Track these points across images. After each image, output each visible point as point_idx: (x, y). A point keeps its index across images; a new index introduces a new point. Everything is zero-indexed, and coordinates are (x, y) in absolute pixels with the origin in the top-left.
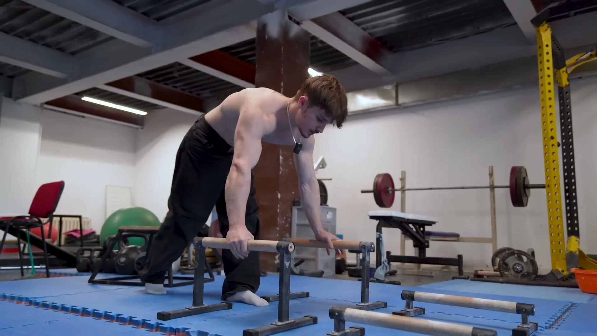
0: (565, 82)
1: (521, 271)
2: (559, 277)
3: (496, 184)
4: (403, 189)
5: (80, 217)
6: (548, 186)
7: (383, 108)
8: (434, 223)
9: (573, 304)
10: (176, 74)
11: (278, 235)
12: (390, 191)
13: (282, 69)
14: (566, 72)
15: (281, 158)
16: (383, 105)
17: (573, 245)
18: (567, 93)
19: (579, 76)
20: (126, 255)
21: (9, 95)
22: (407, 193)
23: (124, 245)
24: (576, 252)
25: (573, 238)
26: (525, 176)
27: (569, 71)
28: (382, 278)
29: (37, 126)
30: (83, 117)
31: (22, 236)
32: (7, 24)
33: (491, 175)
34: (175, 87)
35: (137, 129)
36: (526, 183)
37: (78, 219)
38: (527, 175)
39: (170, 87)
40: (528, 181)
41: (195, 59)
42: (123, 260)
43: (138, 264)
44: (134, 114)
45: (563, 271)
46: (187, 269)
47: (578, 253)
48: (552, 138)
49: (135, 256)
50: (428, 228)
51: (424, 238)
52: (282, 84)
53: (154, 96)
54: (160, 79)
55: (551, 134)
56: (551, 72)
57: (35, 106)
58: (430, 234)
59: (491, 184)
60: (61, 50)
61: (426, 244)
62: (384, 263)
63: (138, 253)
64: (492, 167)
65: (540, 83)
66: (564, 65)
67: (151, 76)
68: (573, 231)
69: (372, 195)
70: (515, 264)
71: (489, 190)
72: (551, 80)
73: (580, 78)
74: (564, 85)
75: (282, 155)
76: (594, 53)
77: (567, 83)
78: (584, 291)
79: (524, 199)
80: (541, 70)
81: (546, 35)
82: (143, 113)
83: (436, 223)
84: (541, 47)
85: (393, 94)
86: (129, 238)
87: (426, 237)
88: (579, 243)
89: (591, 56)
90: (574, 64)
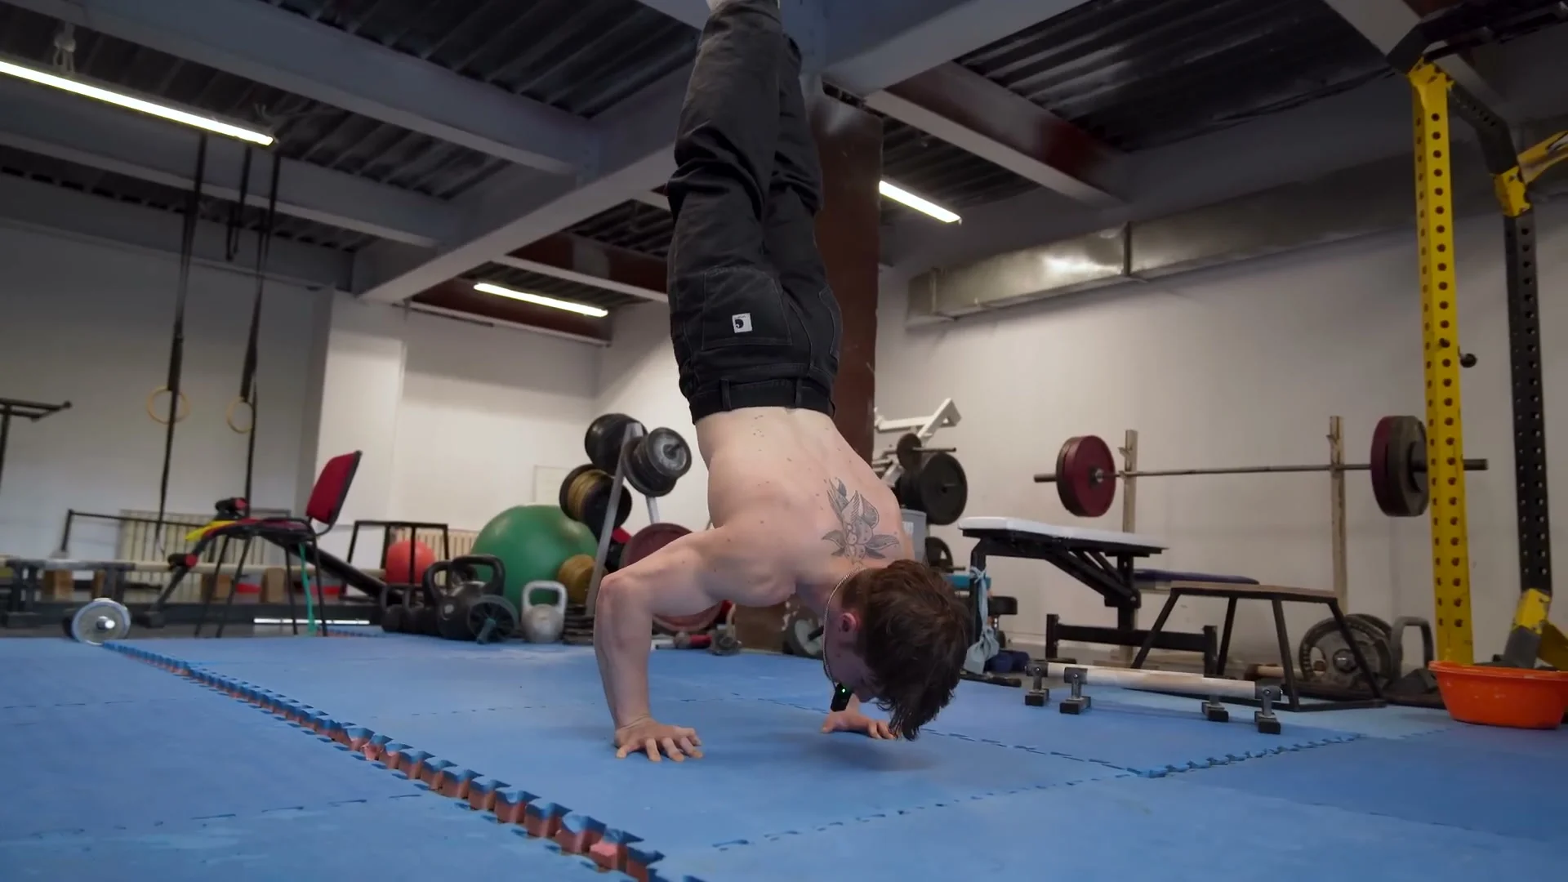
0: (1518, 204)
3: (1348, 460)
4: (1133, 473)
5: (444, 527)
8: (1156, 550)
12: (1099, 477)
14: (1520, 177)
16: (1090, 277)
17: (1532, 612)
18: (1526, 231)
20: (455, 601)
21: (347, 287)
22: (1139, 481)
24: (1534, 629)
25: (1533, 594)
26: (1418, 439)
27: (1529, 177)
28: (979, 671)
29: (397, 346)
30: (491, 325)
32: (319, 146)
33: (1334, 438)
35: (599, 346)
36: (1416, 459)
42: (449, 609)
43: (474, 617)
44: (581, 315)
47: (1539, 631)
48: (1444, 344)
49: (474, 602)
50: (1140, 564)
51: (1128, 585)
53: (614, 277)
55: (1440, 333)
56: (1444, 182)
57: (395, 305)
59: (1335, 461)
60: (425, 190)
61: (1135, 600)
62: (984, 636)
64: (1338, 418)
65: (1419, 209)
66: (1514, 163)
67: (605, 233)
68: (1537, 577)
69: (1053, 486)
70: (1337, 653)
71: (1327, 474)
72: (1446, 200)
74: (1516, 213)
77: (1526, 206)
79: (1409, 498)
81: (1432, 93)
82: (599, 313)
83: (1163, 551)
84: (1420, 122)
85: (1121, 251)
86: (477, 567)
87: (1136, 585)
88: (1548, 606)
90: (1541, 160)
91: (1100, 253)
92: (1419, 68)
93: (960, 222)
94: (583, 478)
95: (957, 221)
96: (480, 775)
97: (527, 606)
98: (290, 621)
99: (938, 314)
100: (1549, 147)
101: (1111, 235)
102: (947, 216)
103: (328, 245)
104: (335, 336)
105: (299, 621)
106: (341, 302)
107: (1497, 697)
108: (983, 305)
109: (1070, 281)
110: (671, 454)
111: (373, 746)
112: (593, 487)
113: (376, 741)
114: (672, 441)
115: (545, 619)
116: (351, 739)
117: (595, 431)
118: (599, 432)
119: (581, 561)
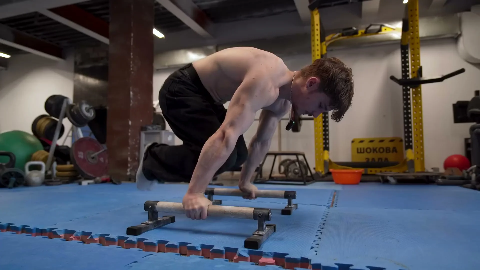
1: (298, 173)
2: (321, 175)
9: (336, 192)
10: (36, 24)
11: (129, 153)
13: (132, 23)
15: (131, 93)
17: (327, 156)
24: (328, 160)
25: (326, 152)
27: (327, 45)
34: (37, 36)
39: (32, 36)
41: (55, 11)
43: (4, 178)
45: (322, 172)
46: (52, 182)
52: (132, 35)
53: (16, 42)
54: (22, 27)
56: (319, 43)
63: (4, 169)
65: (313, 49)
66: (325, 40)
68: (326, 148)
70: (295, 169)
72: (319, 48)
74: (324, 53)
75: (132, 91)
76: (341, 34)
77: (326, 52)
78: (337, 184)
79: (299, 127)
80: (313, 41)
81: (317, 19)
82: (7, 56)
84: (313, 25)
88: (329, 154)
89: (339, 36)
90: (330, 40)
91: (208, 53)
92: (315, 11)
93: (165, 38)
94: (43, 120)
95: (163, 38)
97: (28, 172)
100: (332, 38)
101: (211, 48)
102: (160, 35)
107: (349, 177)
110: (88, 111)
111: (78, 237)
112: (49, 123)
113: (79, 235)
114: (88, 106)
115: (37, 176)
116: (61, 236)
117: (49, 101)
118: (52, 102)
119: (42, 153)
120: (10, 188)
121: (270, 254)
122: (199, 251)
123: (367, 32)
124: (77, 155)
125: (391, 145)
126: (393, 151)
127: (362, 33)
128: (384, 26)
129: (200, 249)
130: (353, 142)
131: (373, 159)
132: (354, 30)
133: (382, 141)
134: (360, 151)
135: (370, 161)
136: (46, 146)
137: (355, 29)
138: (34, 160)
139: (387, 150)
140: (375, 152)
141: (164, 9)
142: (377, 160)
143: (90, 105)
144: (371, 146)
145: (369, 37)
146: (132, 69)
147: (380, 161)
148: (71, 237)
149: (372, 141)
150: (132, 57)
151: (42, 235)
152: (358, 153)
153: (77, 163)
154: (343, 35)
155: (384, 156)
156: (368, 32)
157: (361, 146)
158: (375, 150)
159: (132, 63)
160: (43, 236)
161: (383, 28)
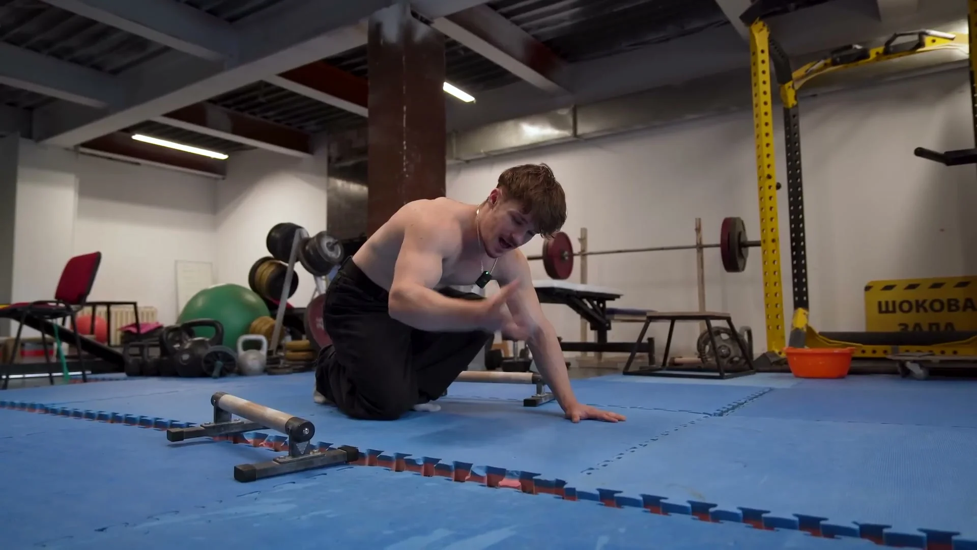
0: (791, 101)
1: (728, 355)
2: (773, 360)
3: (705, 242)
4: (584, 253)
5: (135, 304)
6: (764, 241)
7: (557, 142)
8: (618, 296)
9: (771, 390)
10: (262, 100)
12: (567, 256)
13: (404, 88)
14: (793, 86)
16: (556, 137)
17: (801, 320)
18: (794, 116)
19: (810, 93)
20: (190, 351)
21: (29, 135)
22: (589, 257)
23: (187, 337)
24: (803, 329)
25: (801, 311)
26: (742, 230)
27: (797, 86)
29: (71, 178)
30: (138, 164)
31: (48, 329)
32: (16, 30)
33: (698, 230)
34: (266, 117)
35: (216, 179)
36: (742, 240)
37: (132, 306)
38: (744, 229)
39: (258, 118)
40: (746, 237)
41: (288, 75)
42: (186, 357)
43: (206, 362)
44: (209, 158)
45: (780, 353)
46: (277, 368)
47: (805, 330)
48: (769, 177)
49: (202, 352)
50: (609, 304)
51: (604, 317)
52: (405, 108)
53: (235, 132)
54: (242, 106)
55: (767, 172)
56: (767, 87)
57: (67, 149)
58: (613, 312)
59: (699, 242)
60: (98, 67)
61: (607, 325)
63: (207, 348)
64: (700, 219)
65: (754, 102)
66: (790, 79)
67: (229, 102)
68: (801, 301)
69: (540, 263)
71: (695, 250)
72: (768, 98)
73: (814, 96)
74: (790, 106)
76: (829, 61)
77: (795, 102)
78: (797, 376)
80: (755, 85)
81: (761, 37)
82: (222, 156)
83: (621, 297)
84: (754, 53)
85: (570, 121)
86: (195, 329)
87: (607, 317)
88: (807, 317)
89: (826, 65)
90: (803, 77)
91: (557, 123)
92: (756, 23)
93: (475, 102)
94: (265, 266)
95: (473, 102)
96: (383, 451)
97: (241, 352)
98: (47, 375)
99: (457, 159)
100: (806, 71)
101: (565, 112)
102: (466, 97)
103: (12, 104)
104: (22, 172)
105: (54, 374)
106: (25, 147)
107: (821, 363)
108: (485, 153)
109: (541, 140)
110: (332, 248)
111: (270, 443)
112: (273, 271)
113: (271, 440)
114: (331, 240)
115: (254, 359)
116: (249, 441)
117: (273, 234)
118: (277, 235)
119: (265, 321)
120: (215, 378)
121: (515, 474)
122: (420, 466)
123: (888, 51)
124: (314, 325)
125: (960, 295)
126: (965, 308)
127: (877, 53)
128: (927, 34)
129: (421, 463)
130: (868, 288)
131: (917, 325)
132: (855, 48)
133: (937, 285)
134: (884, 309)
135: (910, 329)
136: (273, 307)
137: (858, 47)
138: (253, 333)
139: (952, 305)
140: (921, 310)
141: (466, 49)
142: (925, 328)
143: (335, 238)
144: (912, 295)
145: (897, 60)
146: (405, 170)
147: (934, 328)
148: (262, 443)
149: (912, 287)
150: (405, 148)
151: (227, 439)
152: (880, 311)
153: (315, 337)
154: (834, 63)
155: (943, 318)
156: (891, 49)
157: (889, 296)
158: (919, 306)
159: (405, 158)
160: (227, 441)
161: (928, 40)
